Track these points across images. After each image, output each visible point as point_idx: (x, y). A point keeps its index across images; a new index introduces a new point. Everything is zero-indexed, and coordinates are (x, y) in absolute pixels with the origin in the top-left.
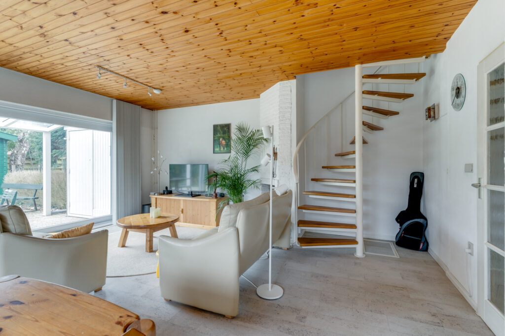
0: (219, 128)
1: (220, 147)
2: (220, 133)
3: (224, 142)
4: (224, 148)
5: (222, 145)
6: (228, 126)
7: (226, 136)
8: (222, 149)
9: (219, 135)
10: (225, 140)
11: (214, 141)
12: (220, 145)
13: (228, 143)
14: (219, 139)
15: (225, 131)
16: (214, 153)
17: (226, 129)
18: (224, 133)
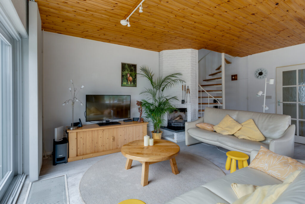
0: (127, 66)
1: (127, 81)
2: (127, 70)
3: (131, 78)
4: (131, 83)
5: (129, 80)
6: (135, 66)
7: (133, 73)
8: (129, 83)
9: (126, 72)
10: (132, 77)
11: (123, 76)
12: (127, 79)
13: (135, 79)
14: (127, 75)
15: (132, 69)
16: (122, 86)
17: (132, 68)
18: (131, 71)
